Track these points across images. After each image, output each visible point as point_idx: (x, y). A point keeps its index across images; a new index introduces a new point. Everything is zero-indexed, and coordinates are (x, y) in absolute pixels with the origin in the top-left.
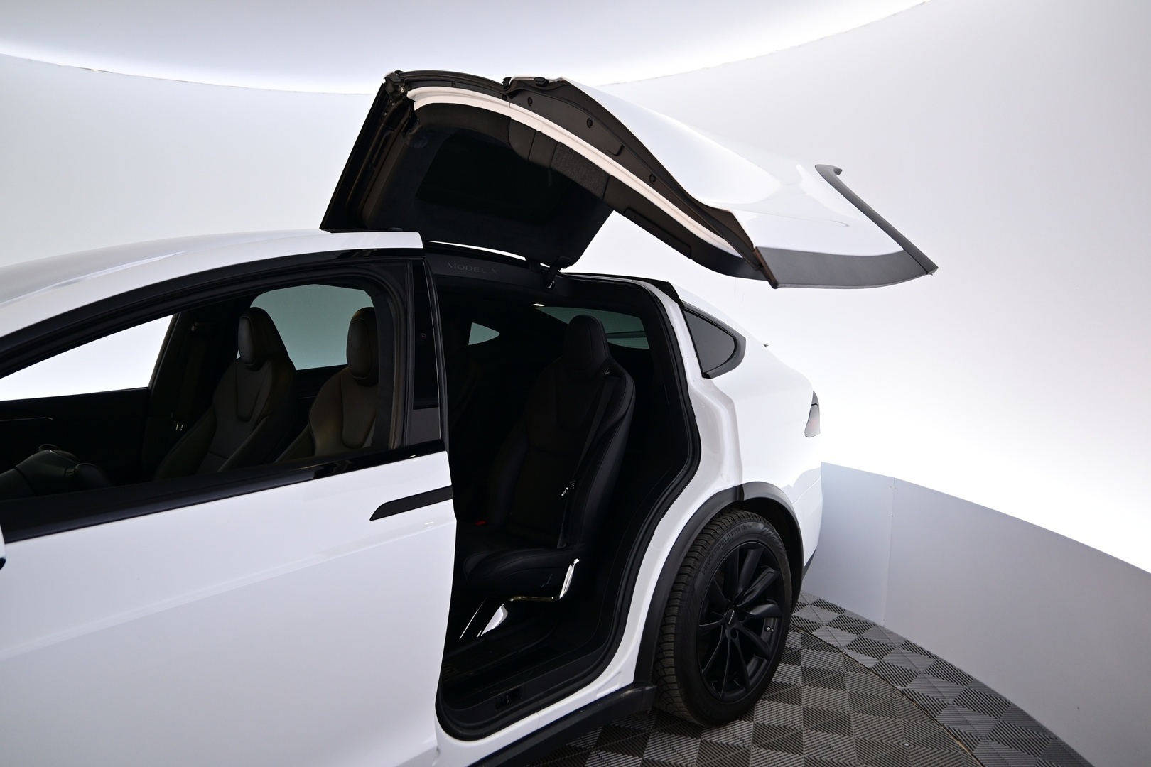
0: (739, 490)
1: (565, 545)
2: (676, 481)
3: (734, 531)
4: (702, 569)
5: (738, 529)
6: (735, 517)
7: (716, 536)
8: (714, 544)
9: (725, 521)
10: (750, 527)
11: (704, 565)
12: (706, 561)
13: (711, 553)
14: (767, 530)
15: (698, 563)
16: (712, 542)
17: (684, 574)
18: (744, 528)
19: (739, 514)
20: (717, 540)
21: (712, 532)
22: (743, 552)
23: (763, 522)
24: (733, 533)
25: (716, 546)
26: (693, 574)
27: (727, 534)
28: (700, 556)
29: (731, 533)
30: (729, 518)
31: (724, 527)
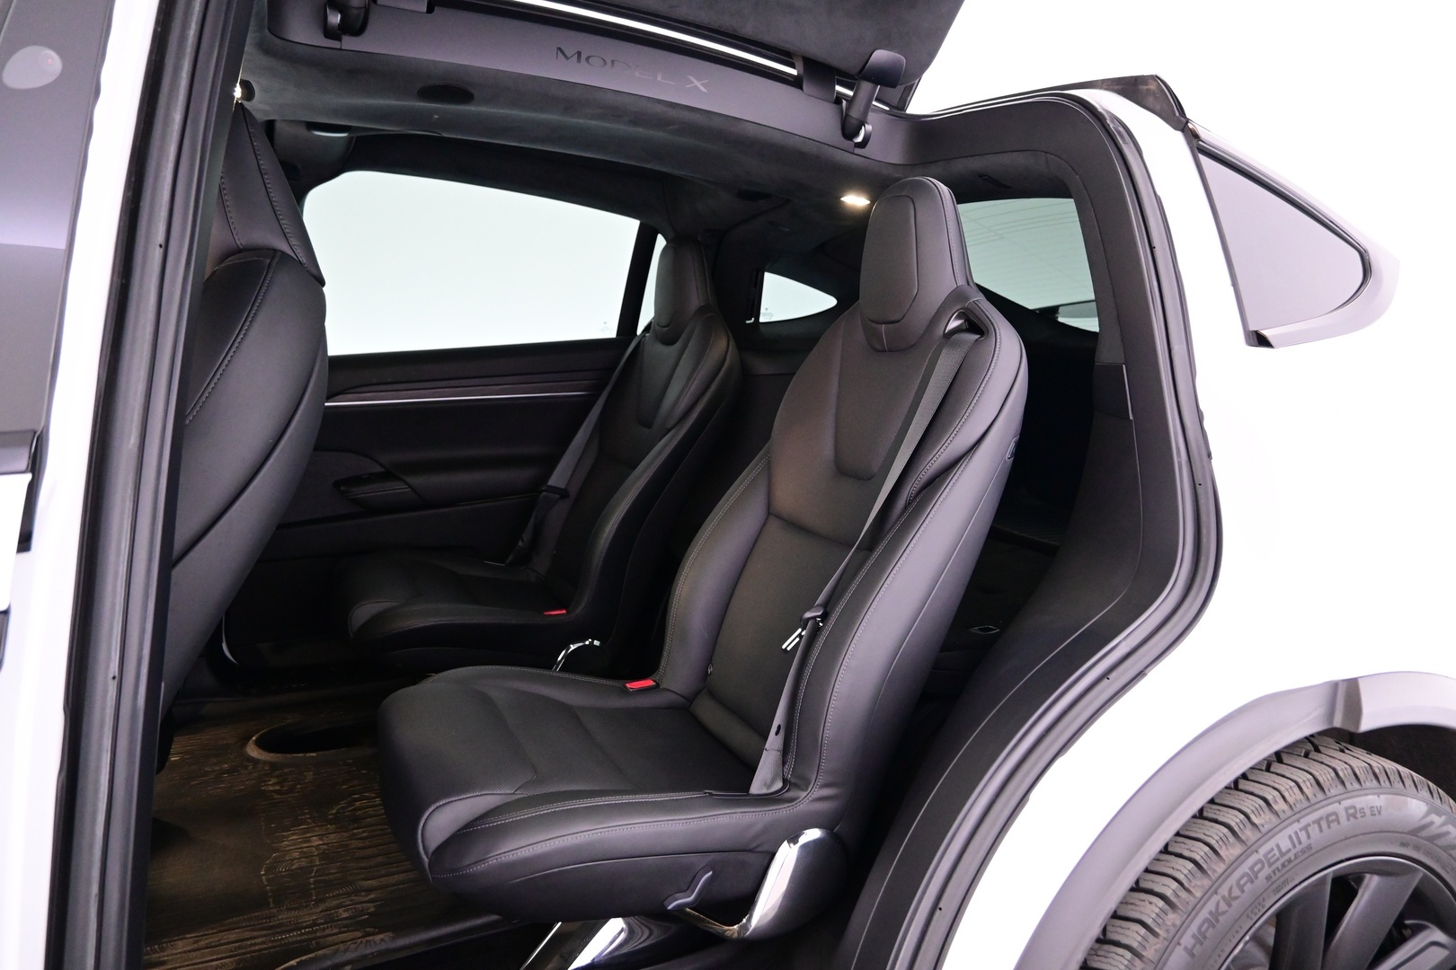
0: (1348, 694)
1: (779, 785)
2: (1123, 643)
3: (1318, 822)
4: (1187, 940)
5: (1332, 819)
6: (1325, 775)
7: (1248, 834)
8: (1239, 860)
9: (1286, 786)
10: (1376, 811)
11: (1194, 928)
12: (1204, 914)
13: (1224, 891)
14: (1437, 820)
15: (1173, 918)
16: (1231, 851)
17: (1118, 944)
18: (1353, 814)
19: (1340, 767)
20: (1249, 850)
21: (1233, 818)
22: (1344, 888)
23: (1426, 794)
24: (1314, 830)
25: (1245, 868)
26: (1149, 953)
27: (1290, 831)
28: (1183, 894)
29: (1305, 828)
30: (1302, 777)
31: (1280, 806)
